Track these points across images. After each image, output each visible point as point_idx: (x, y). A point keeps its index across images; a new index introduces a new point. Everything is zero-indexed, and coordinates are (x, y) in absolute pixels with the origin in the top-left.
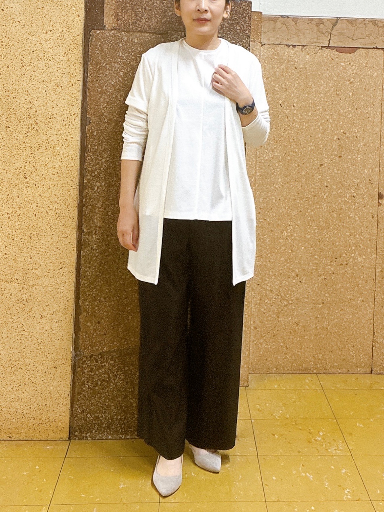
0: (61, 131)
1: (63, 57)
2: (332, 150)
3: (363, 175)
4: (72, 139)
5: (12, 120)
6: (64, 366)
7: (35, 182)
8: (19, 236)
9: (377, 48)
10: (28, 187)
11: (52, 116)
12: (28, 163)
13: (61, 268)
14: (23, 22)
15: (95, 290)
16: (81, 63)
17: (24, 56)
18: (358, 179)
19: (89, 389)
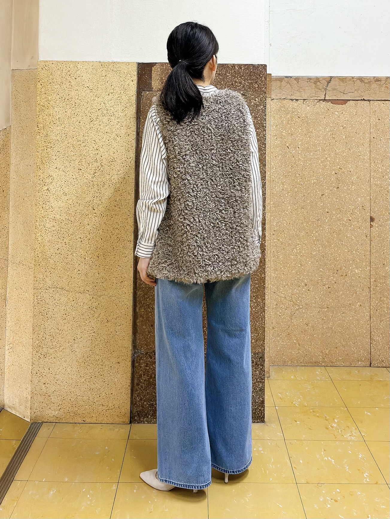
0: (121, 172)
1: (121, 113)
2: (331, 182)
3: (357, 203)
4: (129, 178)
5: (83, 164)
6: (125, 361)
7: (101, 213)
8: (90, 256)
9: (364, 100)
10: (96, 216)
11: (113, 160)
12: (95, 197)
13: (122, 282)
14: (91, 87)
15: (149, 299)
16: (135, 117)
17: (92, 113)
18: (353, 206)
19: (145, 381)
